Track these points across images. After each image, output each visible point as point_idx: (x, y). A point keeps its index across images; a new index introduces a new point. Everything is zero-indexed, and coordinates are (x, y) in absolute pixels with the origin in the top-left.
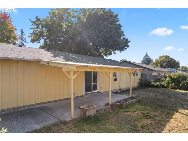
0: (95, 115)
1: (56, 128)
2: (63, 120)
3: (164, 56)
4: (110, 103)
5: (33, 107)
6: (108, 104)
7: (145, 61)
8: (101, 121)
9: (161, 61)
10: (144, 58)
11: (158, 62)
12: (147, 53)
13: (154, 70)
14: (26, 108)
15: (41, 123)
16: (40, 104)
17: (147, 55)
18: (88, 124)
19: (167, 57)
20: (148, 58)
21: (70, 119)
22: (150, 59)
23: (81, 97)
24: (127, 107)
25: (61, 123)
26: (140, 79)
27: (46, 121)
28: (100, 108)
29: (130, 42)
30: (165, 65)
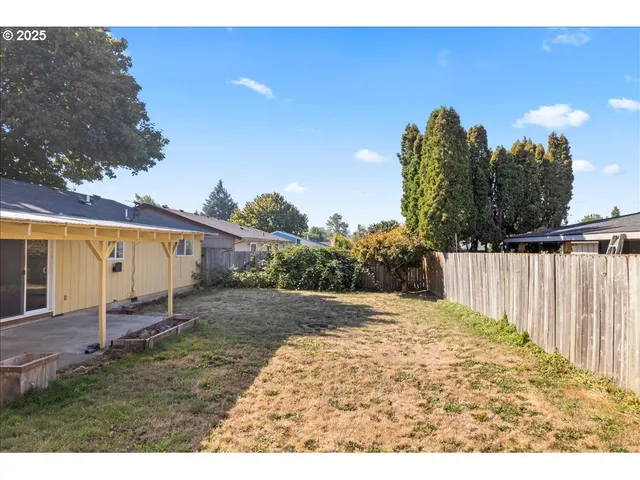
0: (54, 384)
3: (268, 196)
4: (104, 343)
6: (97, 347)
7: (216, 208)
8: (80, 395)
9: (261, 210)
10: (213, 196)
11: (252, 213)
12: (221, 183)
13: (240, 238)
17: (220, 189)
19: (278, 199)
20: (225, 199)
22: (229, 201)
24: (159, 346)
26: (198, 265)
29: (167, 142)
30: (271, 224)
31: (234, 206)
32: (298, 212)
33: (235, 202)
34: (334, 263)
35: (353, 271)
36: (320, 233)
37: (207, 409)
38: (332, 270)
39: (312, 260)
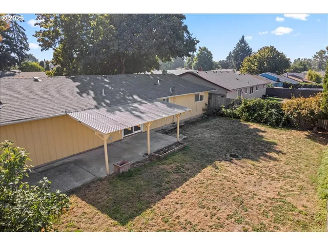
0: (129, 170)
1: (94, 185)
2: (98, 176)
3: (267, 48)
4: (149, 153)
5: (67, 160)
6: (147, 154)
7: (239, 52)
8: (134, 176)
9: (261, 57)
10: (238, 45)
11: (256, 59)
12: (243, 37)
13: (229, 90)
14: (60, 163)
15: (80, 180)
16: (73, 156)
17: (242, 41)
18: (121, 180)
19: (272, 50)
20: (244, 47)
21: (106, 175)
22: (247, 47)
23: (119, 143)
24: (166, 158)
25: (97, 180)
27: (84, 178)
28: (137, 160)
29: (198, 42)
30: (266, 65)
31: (250, 50)
32: (284, 57)
33: (250, 48)
34: (273, 110)
35: (283, 116)
36: (304, 65)
37: (161, 193)
38: (271, 114)
39: (261, 107)
